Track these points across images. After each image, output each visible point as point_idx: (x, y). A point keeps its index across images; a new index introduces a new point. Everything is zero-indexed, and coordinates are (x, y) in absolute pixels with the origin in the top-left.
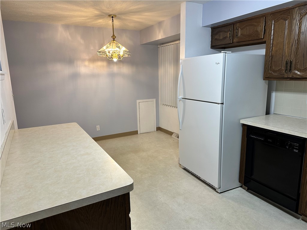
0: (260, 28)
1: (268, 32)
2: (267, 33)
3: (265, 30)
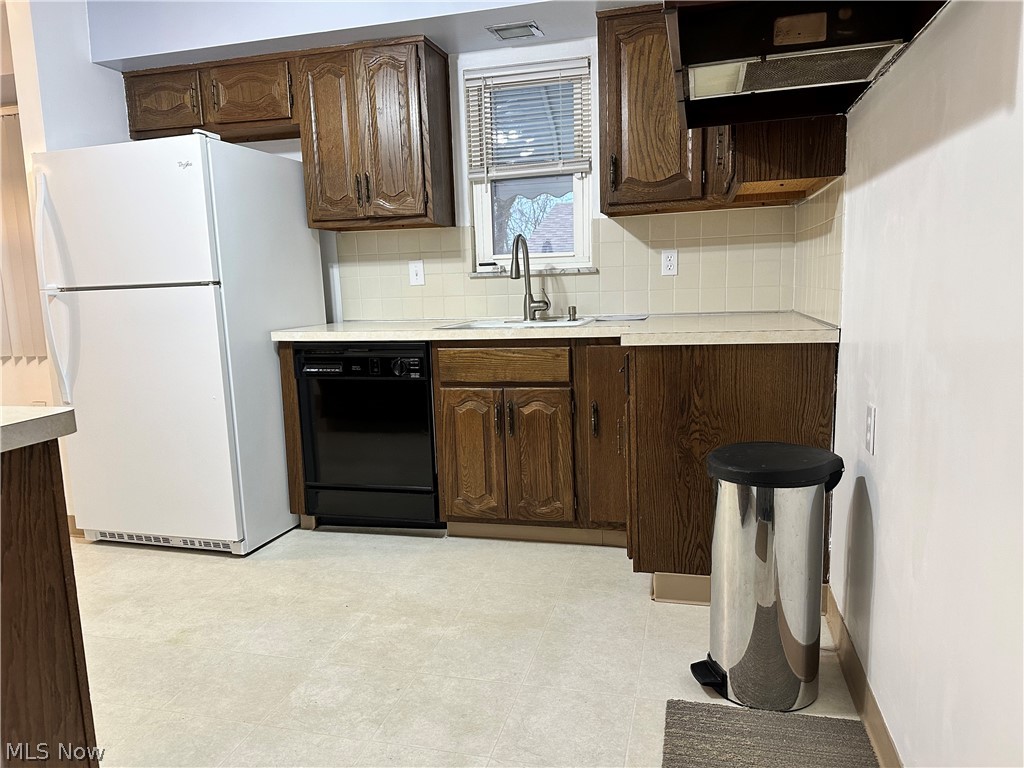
0: (280, 89)
1: (300, 101)
2: (300, 106)
3: (292, 97)
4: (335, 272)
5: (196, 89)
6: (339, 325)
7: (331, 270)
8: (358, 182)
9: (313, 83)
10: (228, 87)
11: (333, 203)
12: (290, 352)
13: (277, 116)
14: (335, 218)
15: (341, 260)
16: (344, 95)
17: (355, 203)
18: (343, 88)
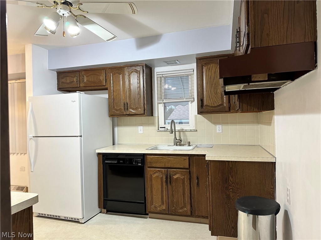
0: (102, 78)
1: (108, 81)
2: (108, 82)
3: (106, 80)
4: (116, 129)
5: (78, 77)
6: (116, 146)
7: (115, 128)
8: (124, 104)
9: (112, 76)
10: (87, 77)
11: (116, 110)
12: (101, 156)
13: (101, 85)
14: (117, 114)
15: (118, 126)
16: (121, 80)
17: (123, 110)
18: (121, 77)
